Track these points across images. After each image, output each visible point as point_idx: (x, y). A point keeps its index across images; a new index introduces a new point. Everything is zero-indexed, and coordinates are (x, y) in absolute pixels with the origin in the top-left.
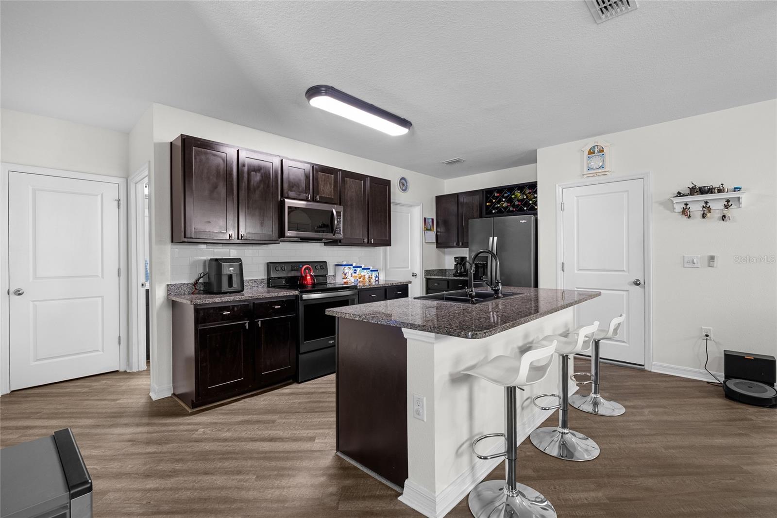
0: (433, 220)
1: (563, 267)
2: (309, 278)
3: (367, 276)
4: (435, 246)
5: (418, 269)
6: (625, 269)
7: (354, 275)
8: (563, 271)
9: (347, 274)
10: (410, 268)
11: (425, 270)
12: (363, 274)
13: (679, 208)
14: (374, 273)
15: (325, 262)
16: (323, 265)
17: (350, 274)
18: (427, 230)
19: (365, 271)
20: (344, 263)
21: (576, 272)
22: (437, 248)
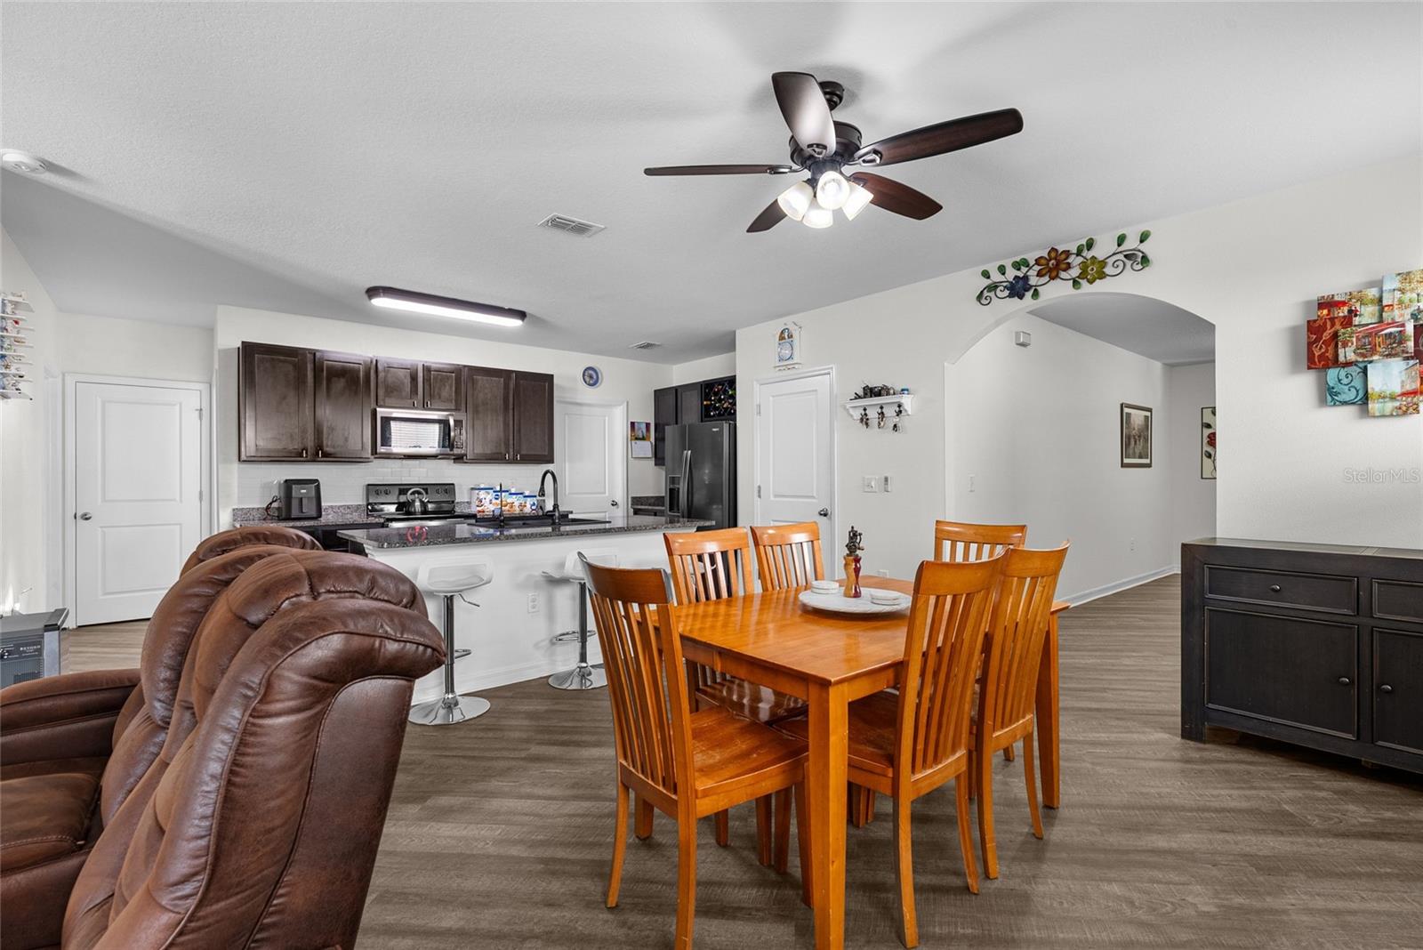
0: (648, 425)
1: (759, 491)
2: (417, 504)
3: (517, 504)
4: (652, 462)
5: (620, 496)
6: (815, 495)
7: (494, 501)
8: (760, 496)
9: (483, 501)
10: (607, 494)
11: (633, 498)
12: (509, 500)
13: (857, 414)
14: (529, 499)
15: (453, 484)
16: (449, 488)
17: (488, 500)
18: (636, 439)
19: (514, 496)
20: (482, 486)
21: (772, 498)
22: (656, 465)
